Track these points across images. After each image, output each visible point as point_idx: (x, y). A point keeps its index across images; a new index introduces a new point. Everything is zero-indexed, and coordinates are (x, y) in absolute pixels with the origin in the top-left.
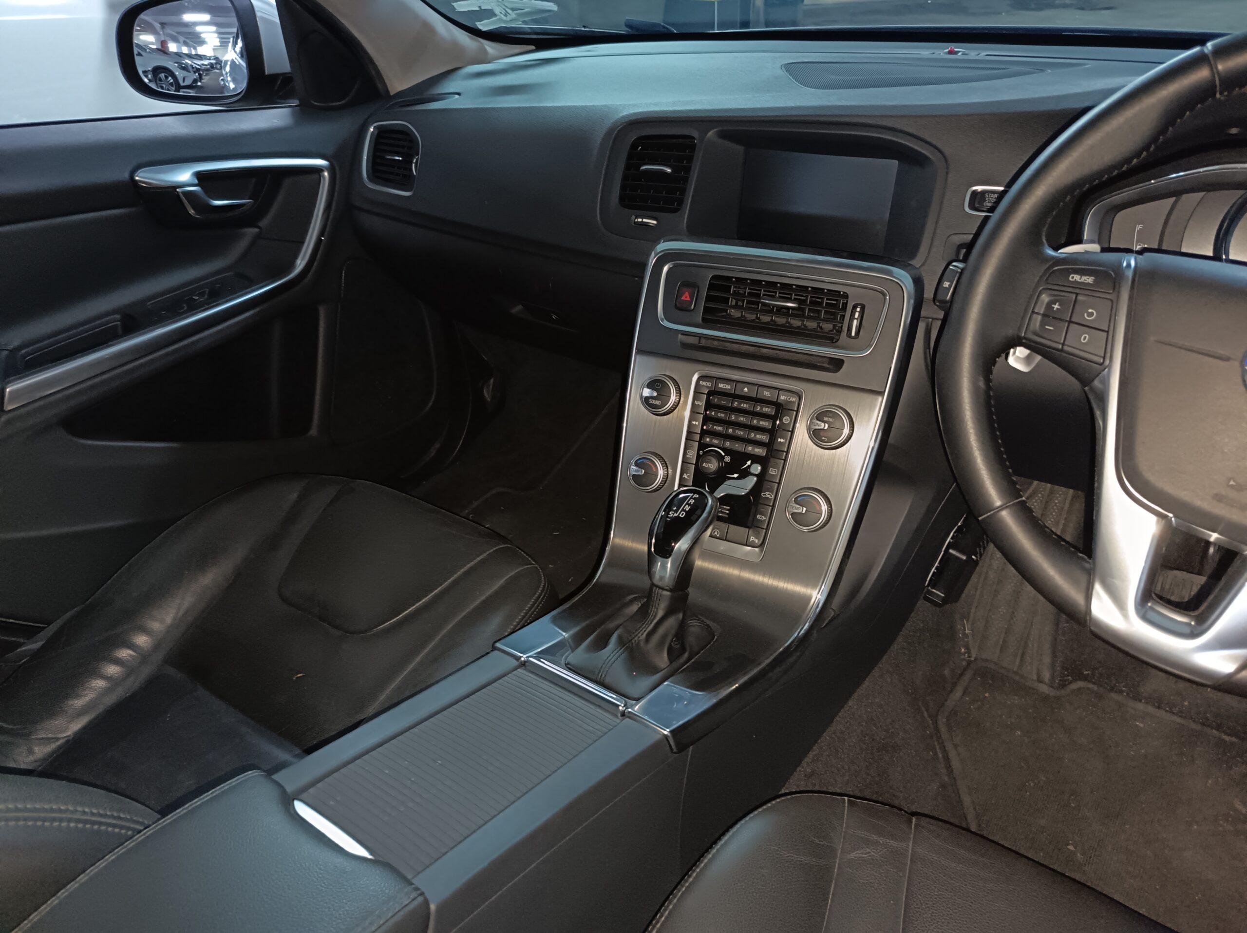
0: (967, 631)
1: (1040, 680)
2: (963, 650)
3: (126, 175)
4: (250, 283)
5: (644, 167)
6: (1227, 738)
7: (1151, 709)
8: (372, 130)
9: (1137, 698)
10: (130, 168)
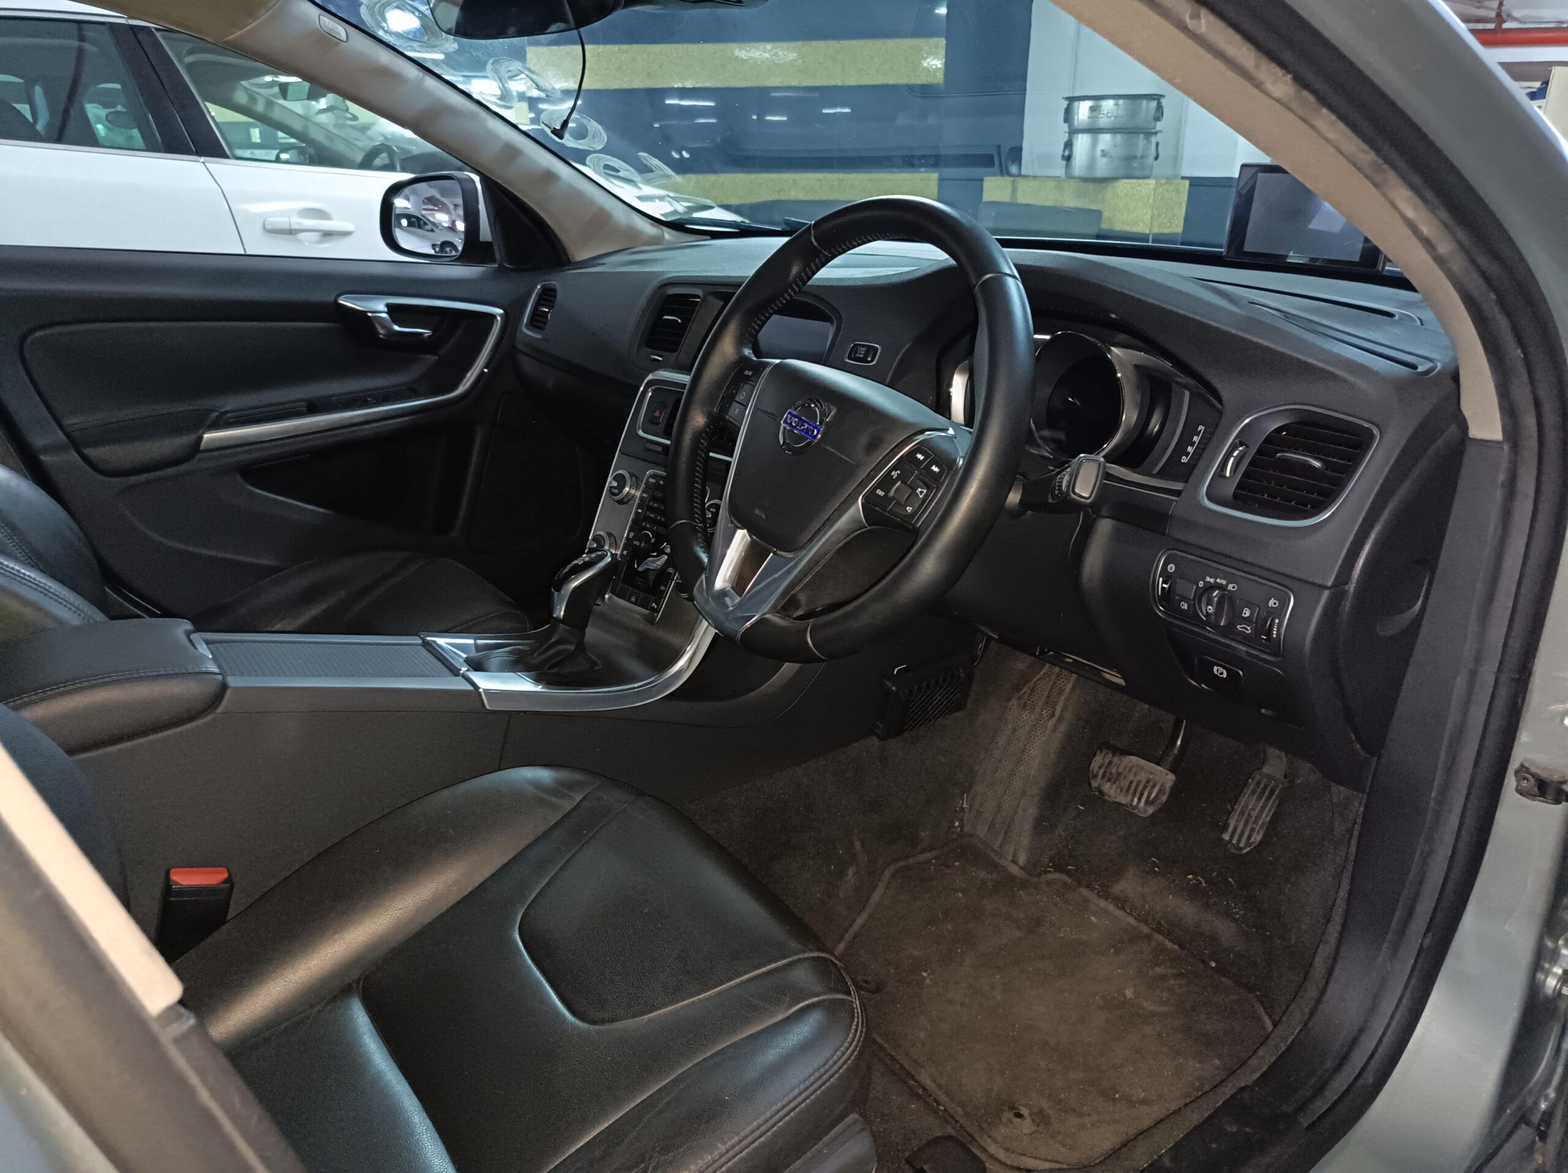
0: (964, 806)
1: (1014, 862)
2: (957, 824)
3: (332, 299)
4: (417, 395)
5: (666, 317)
6: (1169, 945)
7: (1111, 908)
8: (539, 287)
9: (1106, 896)
10: (336, 293)
